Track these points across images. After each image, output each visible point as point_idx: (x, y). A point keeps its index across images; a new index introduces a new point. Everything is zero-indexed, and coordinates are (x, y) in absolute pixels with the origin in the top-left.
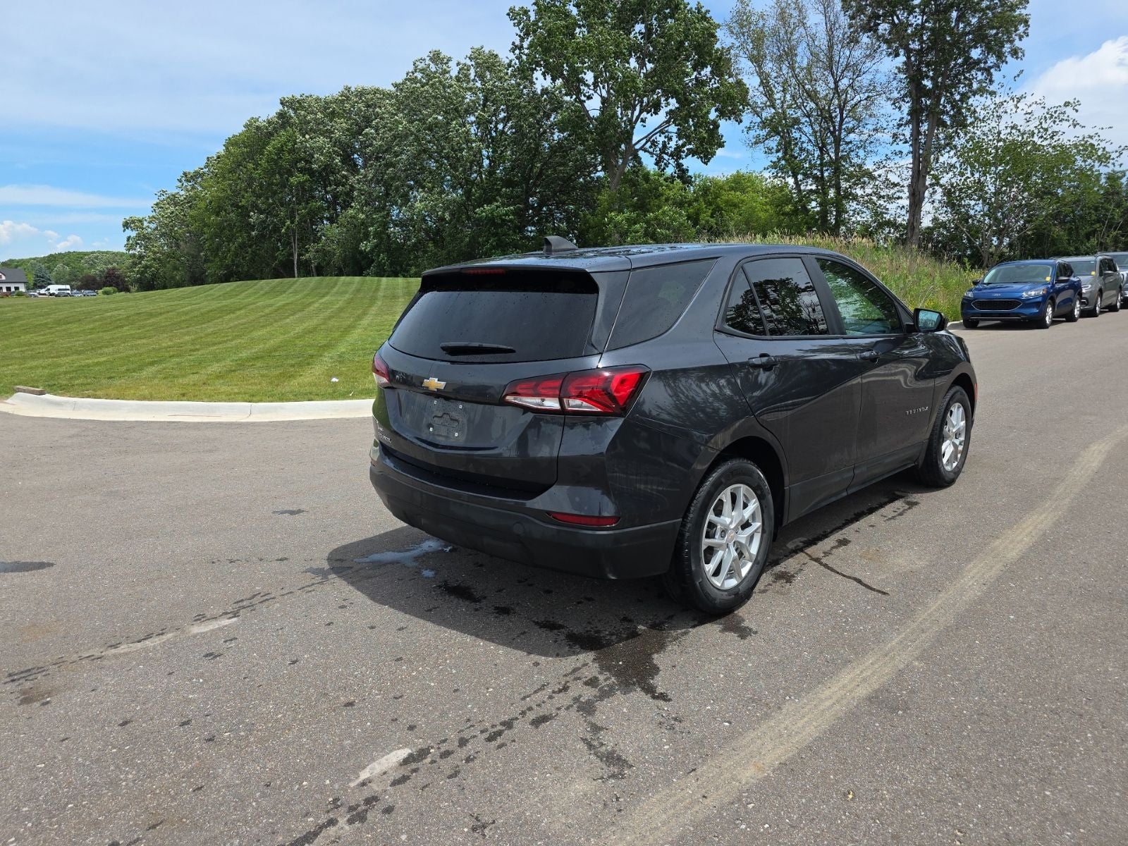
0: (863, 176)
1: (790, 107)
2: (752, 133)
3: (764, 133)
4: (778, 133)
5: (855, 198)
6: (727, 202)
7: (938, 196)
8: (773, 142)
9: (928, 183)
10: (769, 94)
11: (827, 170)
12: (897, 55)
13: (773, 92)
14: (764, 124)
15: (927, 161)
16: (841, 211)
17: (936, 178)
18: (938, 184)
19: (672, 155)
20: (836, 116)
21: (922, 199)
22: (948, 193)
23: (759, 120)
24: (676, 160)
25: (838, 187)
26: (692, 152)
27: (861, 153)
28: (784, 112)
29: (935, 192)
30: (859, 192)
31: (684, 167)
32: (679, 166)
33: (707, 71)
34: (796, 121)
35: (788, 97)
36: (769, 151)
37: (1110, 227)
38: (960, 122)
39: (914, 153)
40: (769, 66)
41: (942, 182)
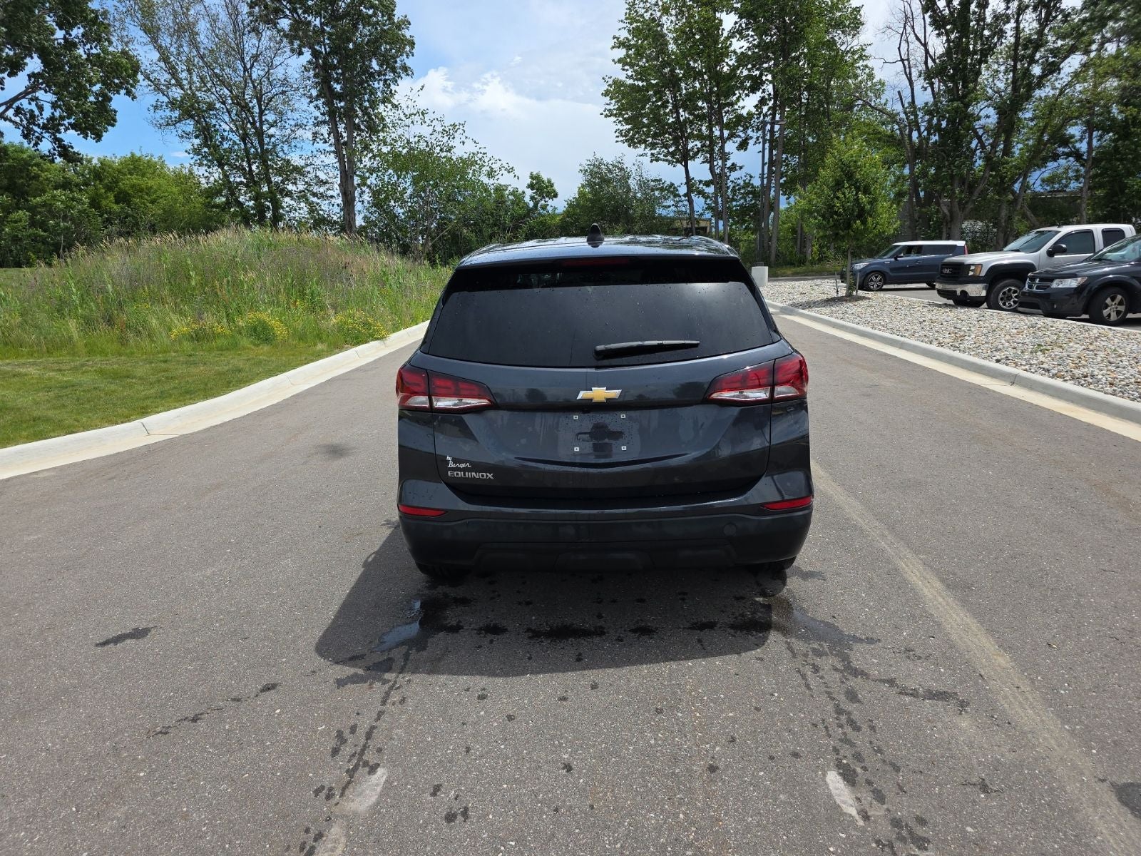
0: (291, 171)
1: (199, 90)
2: (160, 113)
3: (176, 114)
4: (192, 117)
5: (289, 194)
6: (133, 186)
7: (367, 197)
8: (189, 126)
9: (355, 183)
10: (173, 72)
11: (255, 163)
12: (301, 53)
13: (177, 70)
14: (173, 104)
15: (351, 162)
16: (277, 205)
17: (364, 179)
18: (365, 184)
19: (45, 127)
20: (253, 107)
21: (353, 199)
22: (375, 194)
23: (166, 100)
24: (53, 134)
25: (269, 182)
26: (74, 126)
27: (286, 147)
28: (194, 94)
29: (363, 192)
30: (290, 187)
31: (65, 143)
32: (58, 141)
33: (77, 32)
34: (211, 106)
35: (195, 79)
36: (185, 136)
37: (504, 230)
38: (373, 129)
39: (338, 153)
40: (165, 40)
41: (368, 182)
